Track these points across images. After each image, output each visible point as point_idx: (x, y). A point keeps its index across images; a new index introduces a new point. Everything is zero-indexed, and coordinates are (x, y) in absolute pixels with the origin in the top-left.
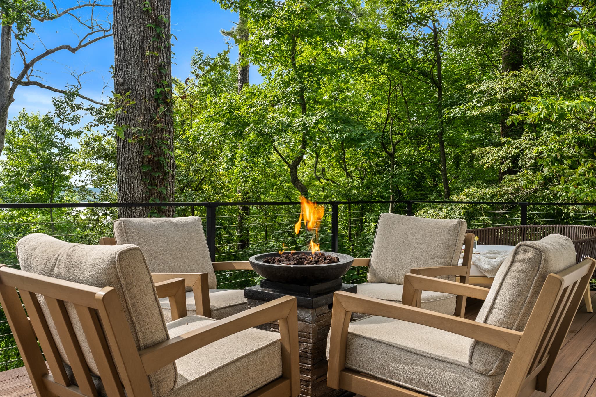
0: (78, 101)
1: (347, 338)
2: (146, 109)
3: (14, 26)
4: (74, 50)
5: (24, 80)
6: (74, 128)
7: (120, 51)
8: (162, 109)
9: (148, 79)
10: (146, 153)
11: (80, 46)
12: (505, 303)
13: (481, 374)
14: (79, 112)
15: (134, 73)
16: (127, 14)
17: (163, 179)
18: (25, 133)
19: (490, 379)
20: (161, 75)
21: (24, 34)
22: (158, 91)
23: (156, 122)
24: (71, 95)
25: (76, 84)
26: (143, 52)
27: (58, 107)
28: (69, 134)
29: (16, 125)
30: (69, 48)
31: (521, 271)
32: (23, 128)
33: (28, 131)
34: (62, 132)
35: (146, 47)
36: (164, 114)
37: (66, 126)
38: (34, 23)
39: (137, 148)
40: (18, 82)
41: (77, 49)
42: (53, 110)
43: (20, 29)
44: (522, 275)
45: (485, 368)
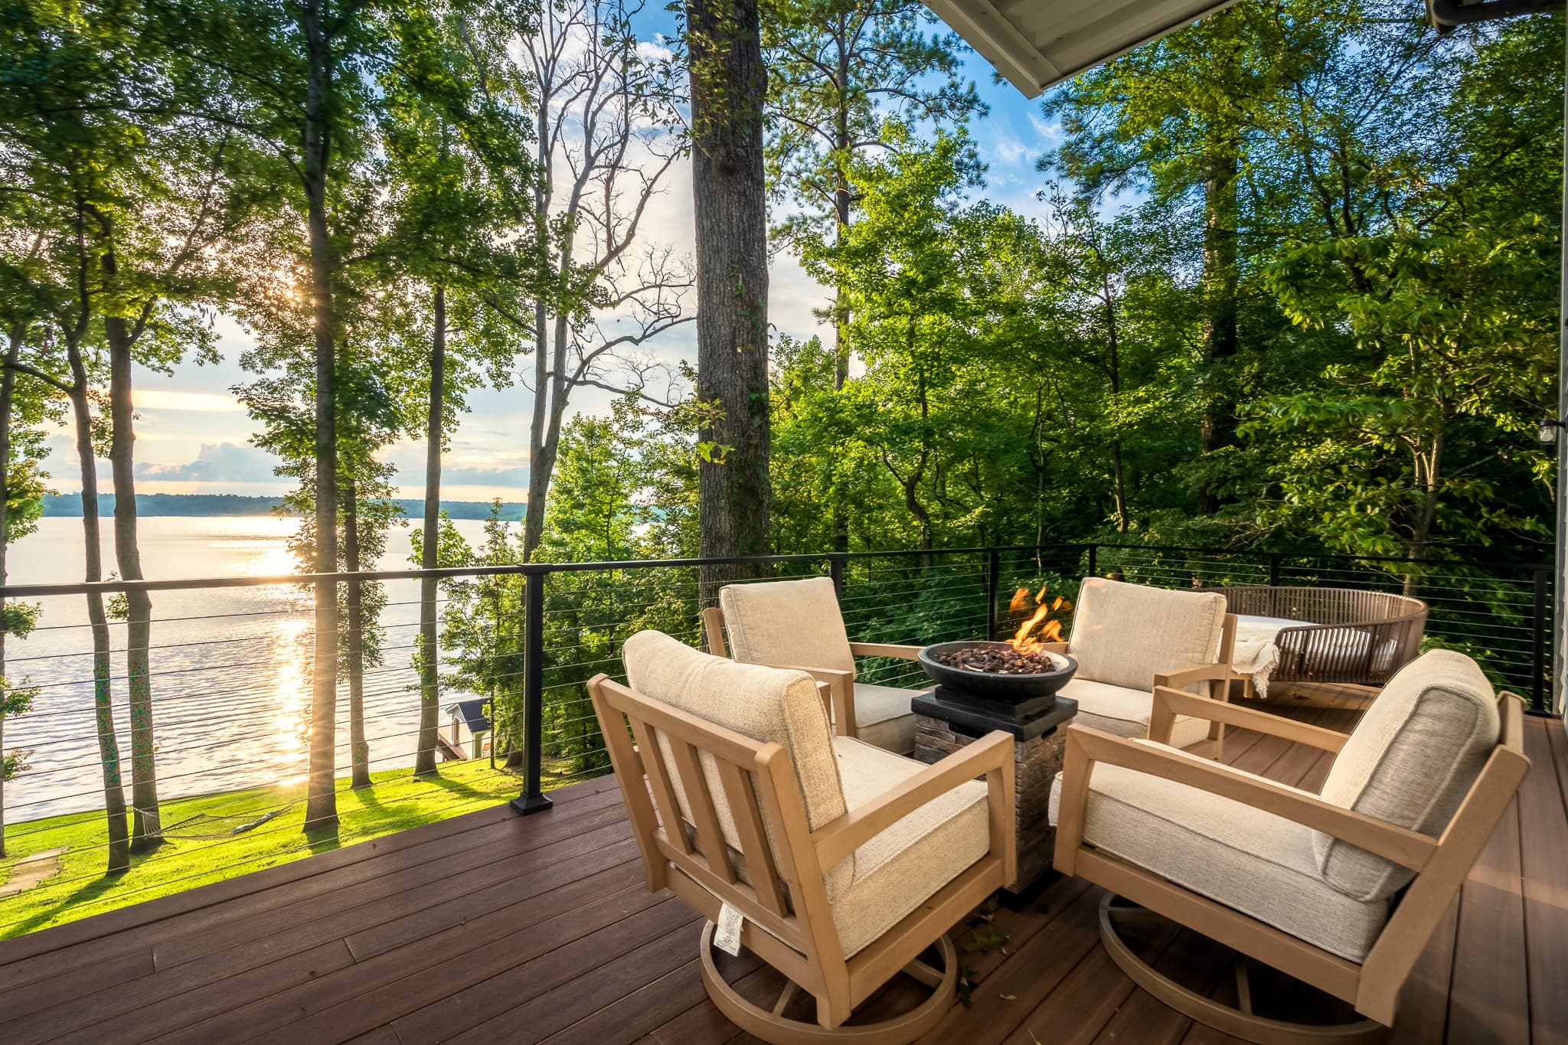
0: (642, 403)
1: (1087, 798)
2: (737, 421)
3: (571, 315)
4: (636, 342)
5: (581, 379)
6: (637, 436)
7: (706, 346)
8: (757, 421)
9: (740, 382)
10: (735, 477)
11: (644, 337)
12: (1397, 784)
13: (1347, 895)
14: (645, 418)
15: (722, 374)
16: (716, 300)
17: (757, 510)
18: (579, 442)
19: (1363, 906)
20: (755, 377)
21: (582, 326)
22: (754, 396)
23: (750, 437)
24: (633, 395)
25: (637, 381)
26: (734, 349)
27: (617, 411)
28: (629, 443)
29: (570, 431)
30: (631, 339)
31: (1432, 734)
32: (577, 435)
33: (583, 439)
34: (623, 441)
35: (738, 341)
36: (760, 427)
37: (626, 434)
38: (595, 312)
39: (724, 471)
40: (573, 382)
41: (640, 340)
42: (611, 415)
43: (577, 320)
44: (1434, 741)
45: (1356, 887)
